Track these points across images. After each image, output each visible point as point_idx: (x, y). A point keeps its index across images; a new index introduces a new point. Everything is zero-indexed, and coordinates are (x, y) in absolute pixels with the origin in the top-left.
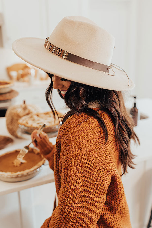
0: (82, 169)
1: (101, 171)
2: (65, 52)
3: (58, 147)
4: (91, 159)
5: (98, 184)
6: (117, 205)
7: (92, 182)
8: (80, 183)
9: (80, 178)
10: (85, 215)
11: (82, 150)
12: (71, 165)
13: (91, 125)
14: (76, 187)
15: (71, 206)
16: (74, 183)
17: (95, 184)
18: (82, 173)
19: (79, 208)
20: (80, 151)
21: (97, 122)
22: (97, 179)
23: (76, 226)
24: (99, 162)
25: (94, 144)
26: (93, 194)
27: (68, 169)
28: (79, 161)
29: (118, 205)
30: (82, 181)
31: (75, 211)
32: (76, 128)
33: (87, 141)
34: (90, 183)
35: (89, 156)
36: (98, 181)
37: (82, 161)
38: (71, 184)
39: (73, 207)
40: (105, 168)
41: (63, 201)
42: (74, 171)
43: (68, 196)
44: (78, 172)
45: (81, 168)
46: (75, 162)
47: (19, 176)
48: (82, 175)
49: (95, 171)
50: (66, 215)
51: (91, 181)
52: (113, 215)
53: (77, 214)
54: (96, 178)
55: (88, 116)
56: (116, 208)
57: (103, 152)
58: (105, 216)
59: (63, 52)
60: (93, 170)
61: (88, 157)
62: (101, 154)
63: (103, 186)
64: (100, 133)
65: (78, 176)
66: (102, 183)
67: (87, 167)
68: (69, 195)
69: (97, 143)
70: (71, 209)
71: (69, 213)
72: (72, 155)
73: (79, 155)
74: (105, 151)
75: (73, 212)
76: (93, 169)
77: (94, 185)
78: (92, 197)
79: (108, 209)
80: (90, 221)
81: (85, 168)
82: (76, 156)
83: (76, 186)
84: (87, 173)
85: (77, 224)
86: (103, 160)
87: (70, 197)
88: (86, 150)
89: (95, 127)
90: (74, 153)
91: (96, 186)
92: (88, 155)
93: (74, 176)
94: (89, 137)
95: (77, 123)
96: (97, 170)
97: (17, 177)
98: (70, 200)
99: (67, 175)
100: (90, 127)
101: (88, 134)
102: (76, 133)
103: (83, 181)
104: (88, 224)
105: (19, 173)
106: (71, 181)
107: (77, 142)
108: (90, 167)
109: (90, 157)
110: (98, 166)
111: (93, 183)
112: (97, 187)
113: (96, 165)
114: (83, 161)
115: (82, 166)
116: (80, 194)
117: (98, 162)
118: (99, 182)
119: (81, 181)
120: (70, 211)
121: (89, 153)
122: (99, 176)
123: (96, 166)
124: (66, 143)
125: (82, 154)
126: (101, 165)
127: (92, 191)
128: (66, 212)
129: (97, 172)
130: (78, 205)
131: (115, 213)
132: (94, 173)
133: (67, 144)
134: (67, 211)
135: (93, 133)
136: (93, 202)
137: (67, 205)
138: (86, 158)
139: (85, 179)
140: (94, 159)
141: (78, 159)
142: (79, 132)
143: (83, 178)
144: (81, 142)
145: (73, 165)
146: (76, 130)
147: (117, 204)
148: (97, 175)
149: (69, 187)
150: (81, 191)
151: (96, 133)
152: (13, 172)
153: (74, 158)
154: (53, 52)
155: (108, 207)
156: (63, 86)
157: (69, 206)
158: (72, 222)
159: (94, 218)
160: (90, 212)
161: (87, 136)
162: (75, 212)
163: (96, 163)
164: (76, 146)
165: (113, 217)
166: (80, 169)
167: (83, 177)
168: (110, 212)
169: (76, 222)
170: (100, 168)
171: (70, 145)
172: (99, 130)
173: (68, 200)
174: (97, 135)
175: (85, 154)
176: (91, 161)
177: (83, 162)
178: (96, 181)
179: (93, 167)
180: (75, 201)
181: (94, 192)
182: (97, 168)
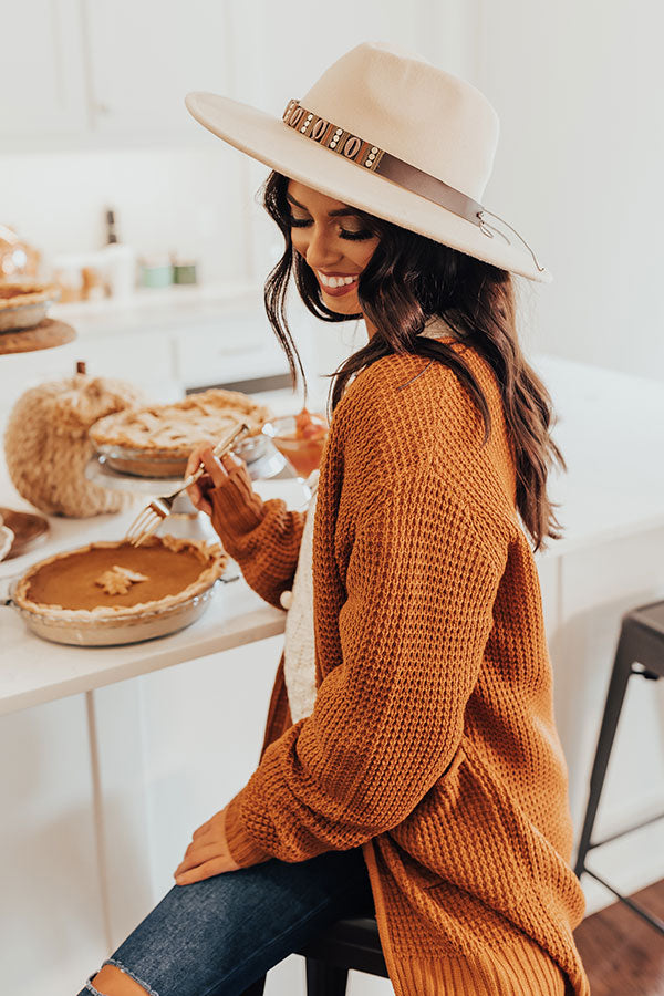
0: (423, 523)
1: (479, 528)
2: (374, 151)
3: (334, 469)
4: (449, 489)
5: (471, 570)
7: (454, 564)
8: (418, 567)
9: (418, 552)
11: (422, 462)
14: (408, 581)
15: (394, 645)
16: (403, 570)
17: (464, 568)
18: (425, 535)
19: (418, 651)
20: (416, 466)
21: (455, 377)
22: (469, 551)
24: (470, 499)
25: (453, 444)
26: (458, 601)
28: (415, 498)
30: (425, 563)
31: (405, 660)
32: (396, 398)
33: (434, 434)
34: (447, 568)
35: (442, 482)
36: (471, 558)
37: (421, 499)
38: (394, 570)
41: (367, 631)
42: (401, 531)
43: (383, 613)
44: (413, 535)
46: (402, 502)
48: (424, 541)
49: (461, 526)
50: (377, 678)
51: (450, 560)
52: (511, 685)
53: (410, 670)
54: (465, 548)
55: (423, 362)
57: (479, 469)
58: (485, 689)
59: (366, 147)
60: (456, 523)
61: (439, 486)
62: (474, 474)
63: (487, 573)
64: (467, 412)
65: (411, 545)
66: (482, 564)
67: (436, 517)
68: (387, 607)
69: (461, 442)
70: (392, 654)
71: (387, 670)
72: (392, 481)
73: (414, 479)
74: (484, 466)
75: (398, 664)
76: (454, 521)
77: (461, 573)
79: (494, 666)
81: (432, 520)
82: (404, 483)
83: (407, 578)
84: (437, 536)
86: (482, 494)
87: (390, 613)
88: (432, 464)
89: (452, 393)
90: (397, 472)
91: (466, 575)
92: (439, 478)
93: (402, 547)
94: (439, 424)
95: (397, 382)
96: (466, 524)
98: (391, 626)
99: (380, 545)
100: (438, 394)
101: (434, 413)
102: (400, 412)
103: (428, 562)
106: (392, 562)
107: (404, 438)
108: (445, 515)
109: (445, 484)
110: (469, 513)
111: (457, 566)
112: (469, 579)
113: (462, 508)
114: (425, 498)
115: (422, 512)
116: (420, 602)
117: (467, 500)
118: (473, 562)
119: (421, 562)
120: (390, 663)
121: (441, 470)
122: (475, 542)
123: (464, 513)
124: (370, 445)
125: (420, 476)
126: (477, 510)
127: (455, 593)
128: (376, 666)
129: (467, 532)
130: (414, 641)
131: (516, 677)
132: (459, 535)
133: (371, 448)
134: (382, 662)
135: (447, 412)
136: (457, 629)
137: (381, 641)
138: (433, 486)
139: (434, 555)
140: (457, 490)
141: (411, 491)
142: (408, 408)
143: (427, 552)
144: (416, 439)
145: (396, 512)
146: (397, 403)
147: (522, 642)
148: (469, 539)
149: (388, 582)
151: (455, 411)
153: (400, 490)
154: (333, 145)
155: (492, 660)
156: (343, 257)
157: (386, 645)
159: (462, 683)
160: (451, 662)
161: (432, 419)
162: (404, 664)
163: (462, 502)
164: (401, 450)
165: (510, 692)
166: (417, 524)
167: (428, 547)
168: (500, 677)
169: (409, 698)
170: (475, 518)
171: (383, 449)
172: (463, 401)
173: (383, 626)
174: (460, 417)
175: (431, 475)
176: (449, 497)
177: (425, 501)
178: (466, 560)
179: (454, 515)
180: (405, 627)
181: (461, 595)
182: (467, 519)
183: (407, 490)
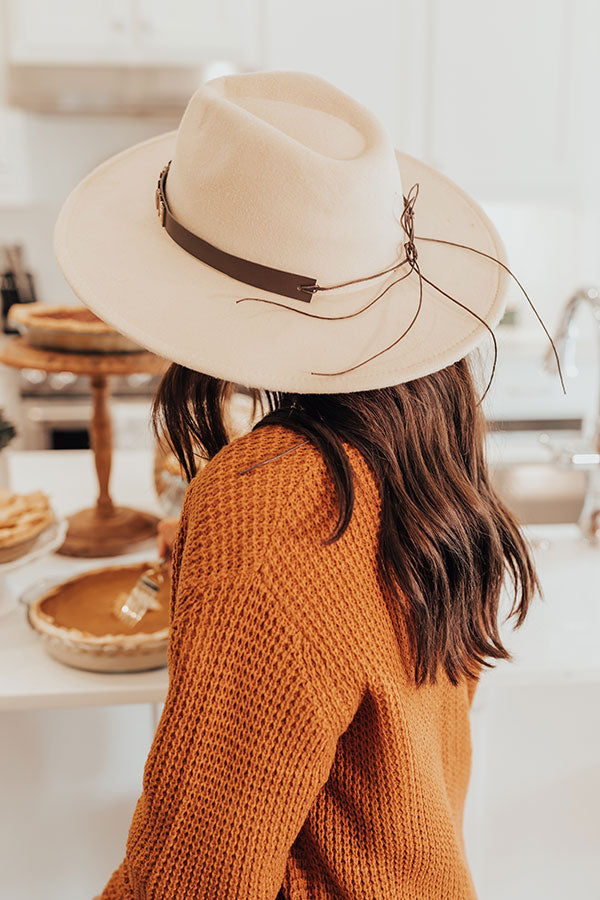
0: (237, 640)
1: (309, 663)
4: (277, 606)
5: (288, 711)
6: (380, 817)
7: (268, 697)
8: (221, 689)
9: (224, 673)
10: (228, 820)
11: (245, 567)
12: (198, 618)
13: (293, 479)
14: (206, 702)
16: (201, 688)
17: (279, 706)
18: (236, 654)
19: (211, 786)
20: (236, 571)
21: (323, 468)
22: (288, 688)
23: (193, 854)
24: (304, 624)
26: (266, 745)
27: (184, 631)
28: (230, 608)
29: (383, 816)
30: (233, 687)
31: (194, 792)
32: (233, 484)
33: (270, 536)
34: (258, 700)
35: (268, 596)
36: (289, 697)
37: (238, 611)
38: (190, 687)
39: (188, 777)
40: (328, 654)
42: (204, 643)
43: (172, 731)
44: (220, 650)
45: (233, 636)
46: (212, 611)
47: (106, 649)
48: (234, 660)
49: (284, 655)
51: (264, 691)
53: (199, 805)
54: (285, 683)
55: (291, 443)
56: (375, 829)
57: (332, 588)
60: (278, 650)
61: (264, 600)
63: (309, 721)
65: (216, 662)
66: (304, 708)
67: (254, 636)
72: (205, 583)
73: (231, 586)
76: (276, 647)
77: (275, 711)
78: (261, 755)
80: (245, 850)
81: (249, 639)
82: (219, 588)
83: (205, 698)
84: (252, 659)
85: (196, 845)
87: (179, 734)
88: (259, 571)
89: (312, 487)
90: (212, 573)
91: (281, 715)
92: (265, 590)
93: (203, 662)
94: (280, 524)
95: (243, 465)
96: (292, 654)
97: (99, 653)
98: (180, 749)
100: (291, 486)
101: (277, 510)
102: (232, 501)
103: (237, 687)
104: (234, 856)
105: (109, 639)
106: (188, 676)
107: (230, 534)
108: (266, 636)
109: (272, 598)
110: (299, 641)
111: (271, 701)
112: (284, 721)
113: (290, 634)
114: (243, 610)
115: (237, 627)
116: (220, 731)
117: (301, 624)
118: (293, 702)
119: (227, 685)
121: (270, 582)
122: (298, 678)
123: (291, 638)
125: (241, 583)
126: (312, 639)
127: (264, 733)
128: (162, 788)
129: (290, 664)
130: (207, 774)
131: (373, 848)
132: (279, 665)
135: (298, 510)
136: (261, 777)
137: (167, 762)
138: (256, 599)
139: (245, 681)
140: (288, 610)
141: (226, 599)
142: (244, 499)
143: (237, 675)
144: (244, 538)
145: (203, 619)
146: (232, 490)
148: (291, 673)
149: (179, 697)
150: (223, 720)
152: (89, 634)
153: (212, 595)
158: (179, 831)
160: (250, 813)
161: (272, 517)
162: (192, 795)
163: (292, 625)
164: (223, 549)
166: (228, 639)
167: (238, 669)
170: (307, 649)
175: (255, 585)
176: (275, 616)
177: (242, 614)
178: (283, 698)
179: (278, 639)
180: (197, 753)
181: (272, 738)
182: (296, 647)
183: (221, 598)
